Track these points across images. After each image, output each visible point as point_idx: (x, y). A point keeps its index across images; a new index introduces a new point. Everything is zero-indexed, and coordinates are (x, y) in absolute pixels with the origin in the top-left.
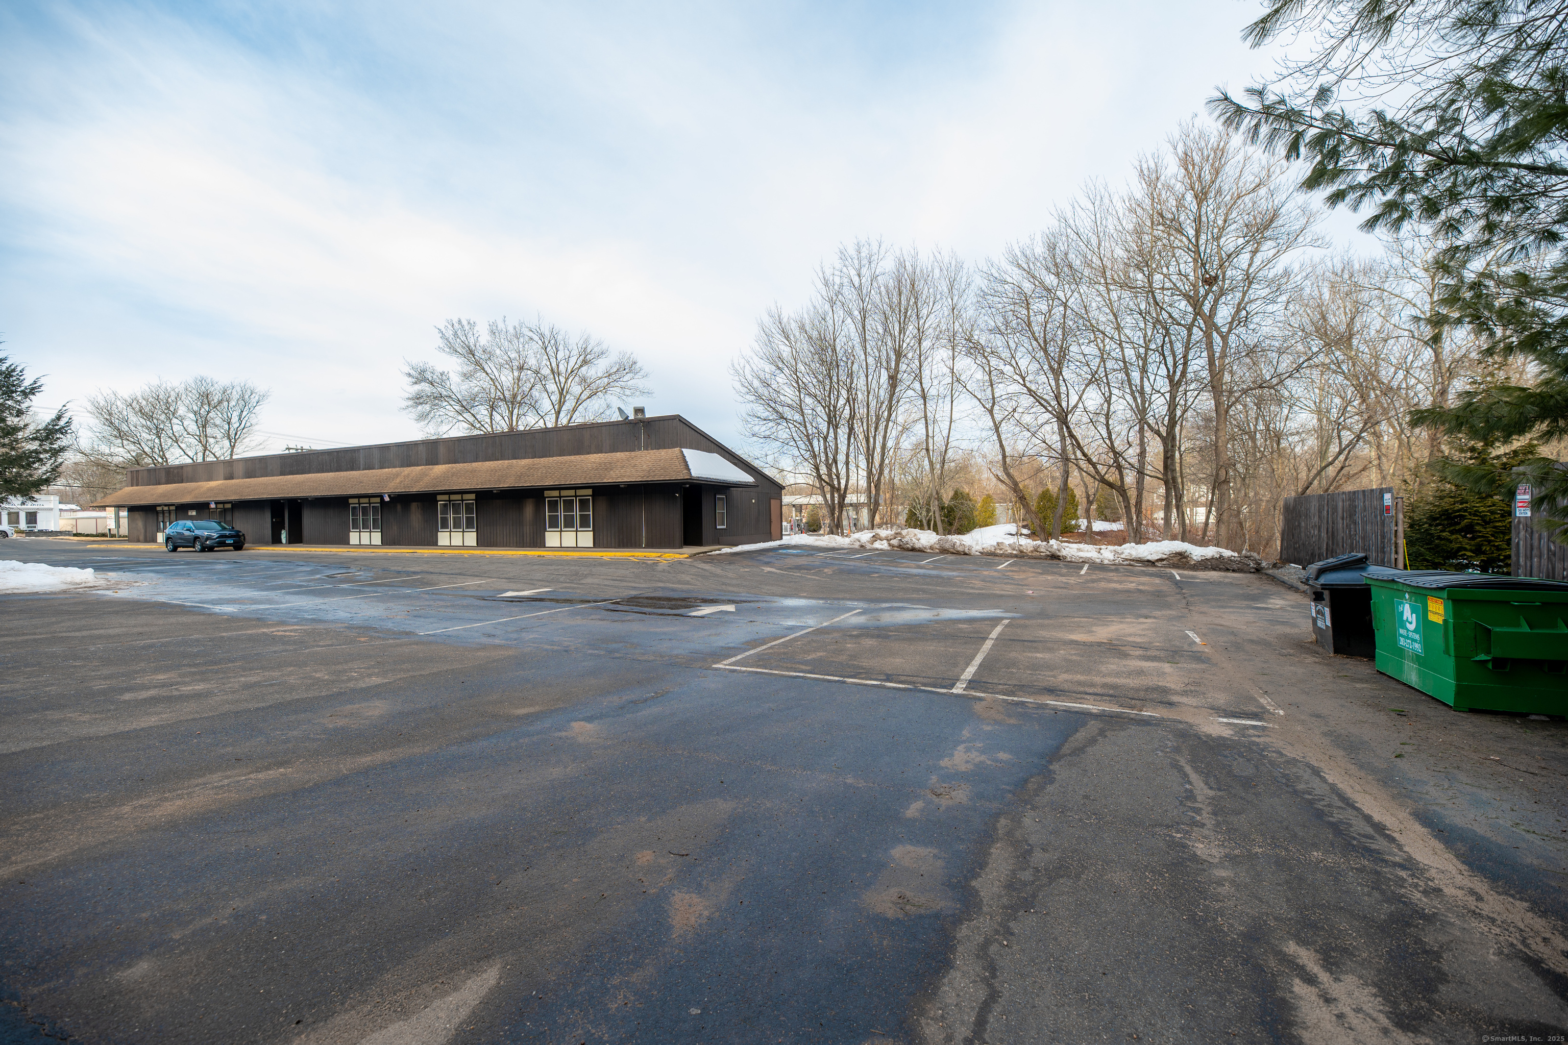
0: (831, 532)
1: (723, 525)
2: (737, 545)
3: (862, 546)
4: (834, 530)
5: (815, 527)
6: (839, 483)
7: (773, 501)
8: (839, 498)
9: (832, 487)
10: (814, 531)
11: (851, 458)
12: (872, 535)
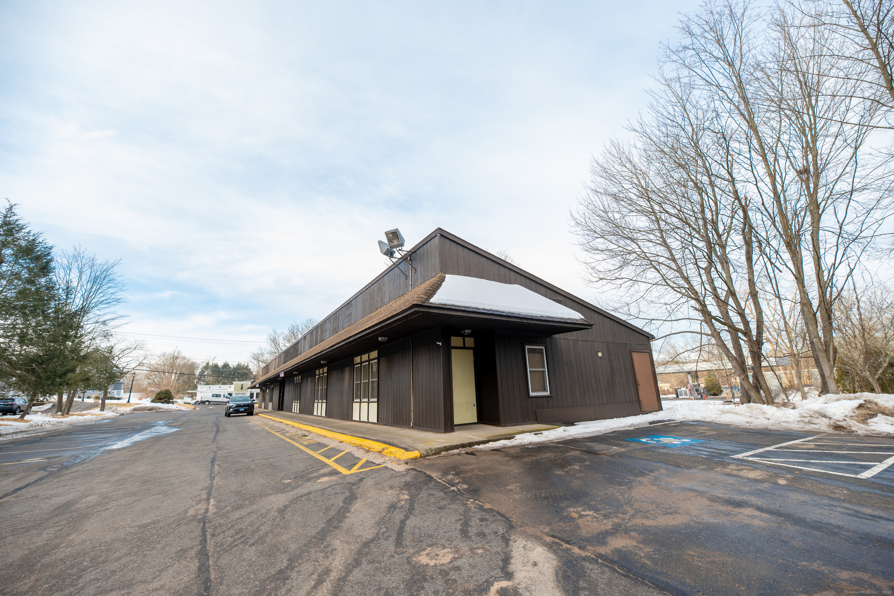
0: (747, 399)
1: (545, 390)
2: (571, 424)
3: (837, 427)
4: (753, 394)
5: (715, 391)
6: (746, 323)
7: (636, 356)
8: (751, 347)
9: (733, 330)
10: (715, 395)
11: (761, 282)
12: (855, 403)
